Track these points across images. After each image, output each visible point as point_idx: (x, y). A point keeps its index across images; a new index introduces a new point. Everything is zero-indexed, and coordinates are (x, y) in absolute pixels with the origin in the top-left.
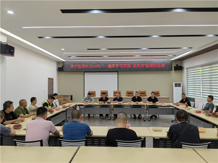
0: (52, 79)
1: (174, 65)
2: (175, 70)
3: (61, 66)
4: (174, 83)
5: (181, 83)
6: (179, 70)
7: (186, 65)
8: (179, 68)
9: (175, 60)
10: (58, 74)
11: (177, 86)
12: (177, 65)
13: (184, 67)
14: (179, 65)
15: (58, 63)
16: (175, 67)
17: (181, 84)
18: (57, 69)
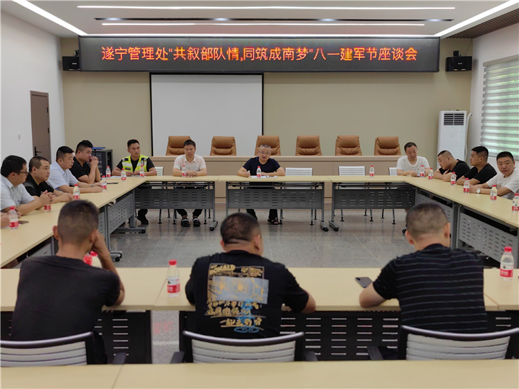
0: (44, 96)
1: (445, 54)
2: (448, 70)
3: (72, 54)
4: (442, 114)
5: (465, 112)
6: (459, 69)
7: (485, 53)
8: (461, 64)
9: (450, 37)
10: (63, 80)
11: (451, 124)
12: (456, 53)
13: (476, 61)
14: (462, 54)
15: (63, 40)
16: (448, 60)
17: (465, 116)
18: (59, 63)
